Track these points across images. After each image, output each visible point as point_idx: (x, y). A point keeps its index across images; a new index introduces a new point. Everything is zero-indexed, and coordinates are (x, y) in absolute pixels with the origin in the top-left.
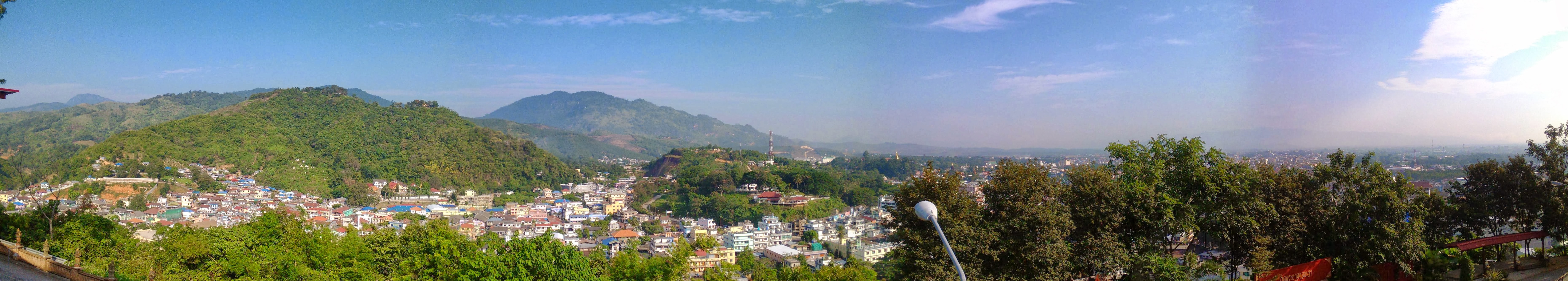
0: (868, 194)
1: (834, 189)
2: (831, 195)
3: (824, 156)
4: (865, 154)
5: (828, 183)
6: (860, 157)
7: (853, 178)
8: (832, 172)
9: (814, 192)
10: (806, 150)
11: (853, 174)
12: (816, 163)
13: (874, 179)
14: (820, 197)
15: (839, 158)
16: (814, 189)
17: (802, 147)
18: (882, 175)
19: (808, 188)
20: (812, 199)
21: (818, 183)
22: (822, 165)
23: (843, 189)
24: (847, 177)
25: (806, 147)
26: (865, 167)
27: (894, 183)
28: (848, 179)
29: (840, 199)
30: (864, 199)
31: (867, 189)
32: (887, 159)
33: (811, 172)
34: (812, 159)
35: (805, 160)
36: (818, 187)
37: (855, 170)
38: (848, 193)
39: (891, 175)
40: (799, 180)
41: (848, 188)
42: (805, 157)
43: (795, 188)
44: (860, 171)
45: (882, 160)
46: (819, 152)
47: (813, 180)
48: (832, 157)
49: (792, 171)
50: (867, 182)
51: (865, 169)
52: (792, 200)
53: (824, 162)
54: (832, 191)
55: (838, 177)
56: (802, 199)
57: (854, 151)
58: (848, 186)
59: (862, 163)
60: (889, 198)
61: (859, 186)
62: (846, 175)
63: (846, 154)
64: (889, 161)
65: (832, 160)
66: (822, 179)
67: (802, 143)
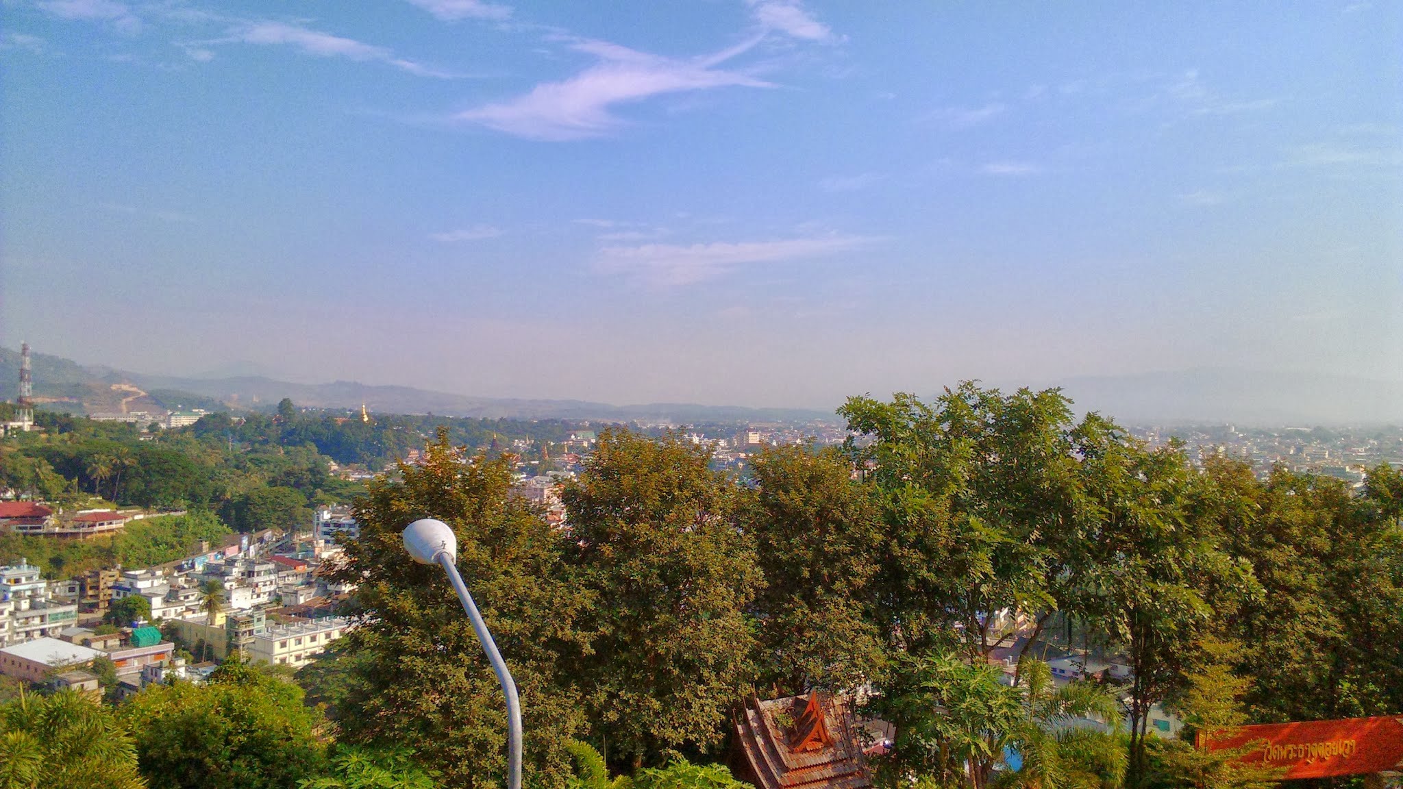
0: (287, 502)
1: (197, 490)
2: (190, 507)
3: (174, 409)
4: (285, 406)
5: (184, 476)
6: (270, 414)
7: (249, 464)
8: (194, 449)
9: (143, 501)
10: (127, 394)
11: (251, 456)
12: (153, 428)
13: (305, 467)
14: (159, 511)
15: (214, 416)
16: (143, 493)
17: (114, 387)
18: (327, 457)
19: (126, 490)
20: (137, 517)
21: (157, 477)
22: (170, 431)
23: (224, 492)
24: (234, 462)
25: (125, 387)
26: (282, 439)
27: (353, 478)
28: (237, 467)
29: (212, 515)
30: (276, 515)
31: (287, 490)
32: (340, 420)
33: (137, 450)
34: (142, 417)
35: (121, 419)
36: (154, 486)
37: (257, 445)
38: (236, 499)
39: (347, 456)
40: (103, 470)
41: (235, 488)
42: (121, 411)
43: (91, 490)
44: (269, 447)
45: (327, 420)
46: (161, 400)
47: (141, 470)
48: (196, 414)
49: (83, 448)
50: (288, 474)
51: (281, 441)
52: (81, 522)
53: (173, 425)
54: (194, 497)
55: (211, 463)
56: (110, 518)
57: (255, 400)
58: (237, 483)
59: (274, 428)
60: (341, 512)
61: (264, 483)
62: (231, 457)
63: (232, 406)
64: (345, 424)
65: (195, 419)
66: (166, 466)
67: (114, 376)
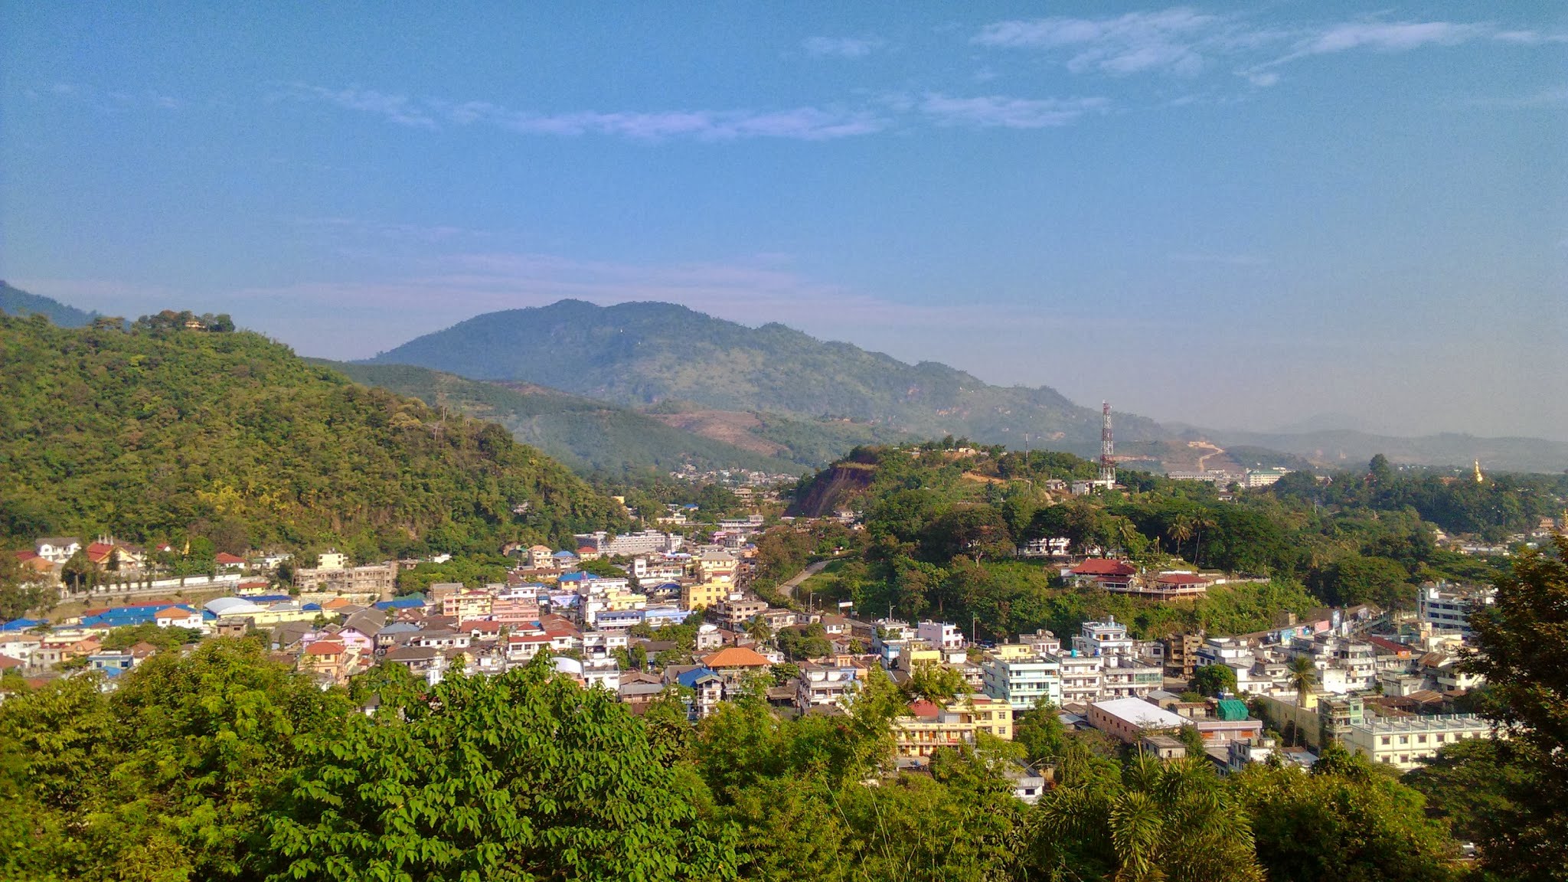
0: (1384, 575)
1: (1281, 556)
2: (1274, 574)
3: (1253, 467)
4: (1377, 463)
5: (1267, 540)
6: (1360, 472)
7: (1338, 530)
8: (1276, 511)
9: (1225, 565)
10: (1203, 452)
11: (1341, 520)
12: (1232, 487)
13: (1404, 535)
14: (1242, 576)
15: (1297, 474)
16: (1224, 556)
17: (1191, 445)
18: (1431, 524)
19: (1207, 552)
20: (1219, 582)
21: (1236, 540)
22: (1249, 491)
23: (1310, 559)
24: (1320, 527)
25: (1202, 445)
26: (1377, 500)
27: (1466, 550)
28: (1324, 532)
29: (1298, 585)
30: (1372, 589)
31: (1383, 561)
32: (1446, 481)
33: (1217, 511)
34: (1221, 476)
35: (1198, 478)
36: (1235, 550)
37: (1346, 509)
38: (1324, 569)
39: (1457, 523)
40: (1183, 531)
41: (1324, 556)
42: (1198, 469)
43: (1172, 551)
44: (1361, 512)
45: (1430, 481)
46: (1239, 457)
47: (1221, 531)
48: (1278, 472)
49: (1164, 508)
50: (1383, 542)
51: (1374, 504)
52: (1163, 583)
53: (1252, 484)
54: (1278, 564)
55: (1295, 526)
56: (1192, 580)
57: (1343, 457)
58: (1324, 550)
59: (1365, 488)
60: (1451, 591)
61: (1356, 552)
62: (1317, 520)
63: (1316, 463)
64: (1452, 486)
65: (1274, 478)
66: (1247, 528)
67: (1191, 434)
